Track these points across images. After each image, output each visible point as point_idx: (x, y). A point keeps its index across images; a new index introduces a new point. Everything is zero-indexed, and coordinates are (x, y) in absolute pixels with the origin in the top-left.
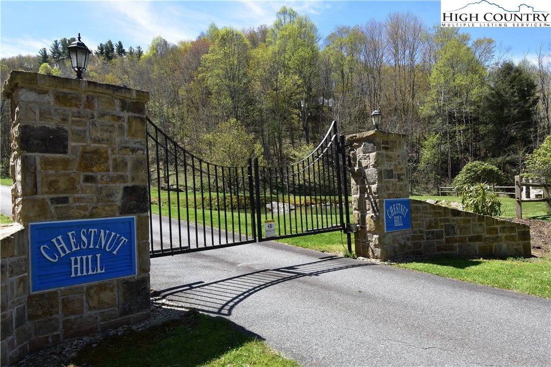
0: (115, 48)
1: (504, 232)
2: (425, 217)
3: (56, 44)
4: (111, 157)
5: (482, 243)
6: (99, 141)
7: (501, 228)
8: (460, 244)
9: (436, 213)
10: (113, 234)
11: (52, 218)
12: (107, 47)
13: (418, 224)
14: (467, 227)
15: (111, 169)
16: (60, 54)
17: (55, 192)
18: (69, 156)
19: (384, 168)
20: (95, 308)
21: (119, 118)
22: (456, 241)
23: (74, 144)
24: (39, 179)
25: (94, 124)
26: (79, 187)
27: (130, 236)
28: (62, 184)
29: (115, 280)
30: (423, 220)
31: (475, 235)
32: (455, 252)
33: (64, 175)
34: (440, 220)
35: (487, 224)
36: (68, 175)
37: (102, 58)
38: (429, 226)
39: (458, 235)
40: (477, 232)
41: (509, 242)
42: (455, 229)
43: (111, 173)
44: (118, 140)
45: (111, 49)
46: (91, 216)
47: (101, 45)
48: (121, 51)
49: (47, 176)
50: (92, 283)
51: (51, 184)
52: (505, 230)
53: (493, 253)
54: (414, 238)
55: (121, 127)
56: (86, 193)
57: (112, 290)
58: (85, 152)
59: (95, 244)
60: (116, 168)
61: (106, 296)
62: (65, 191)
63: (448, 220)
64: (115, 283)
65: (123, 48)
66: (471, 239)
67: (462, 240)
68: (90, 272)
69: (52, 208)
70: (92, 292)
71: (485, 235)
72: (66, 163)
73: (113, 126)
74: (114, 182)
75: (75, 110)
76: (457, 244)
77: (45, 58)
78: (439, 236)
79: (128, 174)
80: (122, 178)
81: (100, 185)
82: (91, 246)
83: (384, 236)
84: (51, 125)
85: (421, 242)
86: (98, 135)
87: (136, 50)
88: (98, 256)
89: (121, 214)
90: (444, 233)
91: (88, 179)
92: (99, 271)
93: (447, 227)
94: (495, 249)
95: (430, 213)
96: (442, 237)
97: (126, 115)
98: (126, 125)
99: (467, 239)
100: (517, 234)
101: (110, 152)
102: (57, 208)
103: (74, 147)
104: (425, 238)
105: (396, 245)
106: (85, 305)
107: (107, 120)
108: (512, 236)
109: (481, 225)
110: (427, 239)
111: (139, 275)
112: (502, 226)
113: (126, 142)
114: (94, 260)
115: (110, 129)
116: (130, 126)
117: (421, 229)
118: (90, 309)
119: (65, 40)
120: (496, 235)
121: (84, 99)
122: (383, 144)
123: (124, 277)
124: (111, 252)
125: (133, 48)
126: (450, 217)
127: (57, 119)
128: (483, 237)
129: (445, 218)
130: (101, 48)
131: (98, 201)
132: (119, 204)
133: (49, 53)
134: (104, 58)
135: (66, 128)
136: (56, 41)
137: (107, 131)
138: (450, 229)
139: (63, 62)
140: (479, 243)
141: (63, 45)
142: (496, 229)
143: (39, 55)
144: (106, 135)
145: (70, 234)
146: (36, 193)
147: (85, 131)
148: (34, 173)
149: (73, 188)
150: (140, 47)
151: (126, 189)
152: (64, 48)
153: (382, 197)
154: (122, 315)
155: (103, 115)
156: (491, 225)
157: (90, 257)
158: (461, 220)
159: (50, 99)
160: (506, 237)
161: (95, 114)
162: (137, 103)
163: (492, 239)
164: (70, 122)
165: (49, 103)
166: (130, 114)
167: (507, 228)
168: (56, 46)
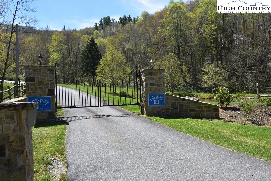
0: (127, 18)
1: (205, 108)
2: (171, 101)
3: (101, 20)
4: (45, 83)
5: (195, 112)
6: (42, 79)
7: (204, 107)
8: (185, 112)
9: (175, 100)
10: (45, 100)
11: (32, 96)
12: (123, 19)
13: (168, 104)
14: (189, 105)
15: (45, 85)
16: (103, 25)
17: (33, 91)
18: (35, 83)
19: (149, 82)
20: (41, 117)
21: (47, 73)
22: (183, 111)
23: (37, 80)
24: (29, 88)
25: (41, 75)
26: (38, 90)
27: (50, 101)
28: (34, 89)
29: (46, 111)
30: (170, 102)
31: (192, 109)
32: (183, 115)
33: (34, 87)
34: (177, 102)
35: (198, 105)
36: (35, 87)
37: (121, 24)
38: (172, 105)
39: (185, 109)
40: (193, 108)
41: (208, 113)
42: (183, 106)
43: (45, 86)
44: (47, 78)
45: (125, 20)
46: (40, 96)
47: (121, 18)
48: (130, 19)
49: (31, 87)
50: (41, 111)
51: (32, 89)
52: (206, 107)
53: (200, 116)
54: (166, 109)
55: (48, 76)
56: (39, 91)
57: (45, 113)
58: (39, 82)
59: (41, 102)
60: (46, 85)
61: (44, 114)
62: (35, 90)
63: (180, 103)
64: (46, 112)
65: (131, 18)
66: (190, 111)
67: (186, 111)
68: (40, 109)
69: (32, 94)
70: (41, 113)
71: (197, 109)
72: (35, 84)
73: (45, 75)
74: (46, 88)
75: (37, 72)
76: (184, 112)
77: (96, 28)
78: (176, 109)
79: (49, 86)
80: (48, 88)
81: (42, 89)
82: (40, 103)
83: (148, 107)
84: (32, 76)
85: (169, 111)
86: (42, 78)
87: (136, 18)
88: (42, 105)
89: (48, 96)
90: (179, 108)
91: (40, 88)
92: (42, 109)
93: (180, 105)
94: (201, 115)
95: (173, 100)
96: (178, 109)
97: (49, 72)
98: (49, 75)
99: (189, 111)
100: (212, 109)
101: (45, 81)
102: (33, 94)
103: (37, 81)
104: (171, 109)
105: (155, 111)
106: (39, 116)
107: (44, 74)
108: (209, 110)
109: (195, 105)
110: (171, 110)
111: (52, 110)
112: (205, 106)
113: (49, 79)
114: (41, 106)
115: (45, 76)
116: (50, 75)
117: (169, 106)
118: (40, 117)
119: (105, 17)
120: (202, 109)
121: (39, 70)
122: (149, 73)
123: (48, 111)
124: (45, 105)
125: (135, 17)
126: (181, 101)
127: (33, 75)
128: (196, 110)
129: (179, 102)
130: (121, 20)
131: (42, 93)
132: (47, 93)
133: (98, 25)
134: (122, 24)
135: (35, 77)
136: (101, 19)
137: (44, 77)
138: (181, 106)
139: (104, 28)
140: (194, 112)
141: (104, 20)
142: (202, 107)
143: (94, 26)
144: (44, 78)
145: (36, 100)
146: (29, 91)
147: (39, 77)
148: (28, 87)
149: (36, 90)
150: (138, 17)
151: (49, 90)
152: (104, 22)
153: (147, 93)
154: (47, 119)
155: (43, 73)
156: (199, 105)
157: (40, 105)
158: (186, 102)
159: (32, 70)
160: (206, 110)
161: (42, 73)
162: (52, 69)
163: (200, 111)
164: (36, 75)
165: (31, 71)
166: (50, 72)
167: (207, 106)
168: (101, 21)
